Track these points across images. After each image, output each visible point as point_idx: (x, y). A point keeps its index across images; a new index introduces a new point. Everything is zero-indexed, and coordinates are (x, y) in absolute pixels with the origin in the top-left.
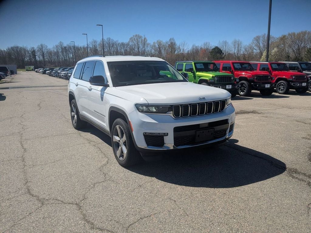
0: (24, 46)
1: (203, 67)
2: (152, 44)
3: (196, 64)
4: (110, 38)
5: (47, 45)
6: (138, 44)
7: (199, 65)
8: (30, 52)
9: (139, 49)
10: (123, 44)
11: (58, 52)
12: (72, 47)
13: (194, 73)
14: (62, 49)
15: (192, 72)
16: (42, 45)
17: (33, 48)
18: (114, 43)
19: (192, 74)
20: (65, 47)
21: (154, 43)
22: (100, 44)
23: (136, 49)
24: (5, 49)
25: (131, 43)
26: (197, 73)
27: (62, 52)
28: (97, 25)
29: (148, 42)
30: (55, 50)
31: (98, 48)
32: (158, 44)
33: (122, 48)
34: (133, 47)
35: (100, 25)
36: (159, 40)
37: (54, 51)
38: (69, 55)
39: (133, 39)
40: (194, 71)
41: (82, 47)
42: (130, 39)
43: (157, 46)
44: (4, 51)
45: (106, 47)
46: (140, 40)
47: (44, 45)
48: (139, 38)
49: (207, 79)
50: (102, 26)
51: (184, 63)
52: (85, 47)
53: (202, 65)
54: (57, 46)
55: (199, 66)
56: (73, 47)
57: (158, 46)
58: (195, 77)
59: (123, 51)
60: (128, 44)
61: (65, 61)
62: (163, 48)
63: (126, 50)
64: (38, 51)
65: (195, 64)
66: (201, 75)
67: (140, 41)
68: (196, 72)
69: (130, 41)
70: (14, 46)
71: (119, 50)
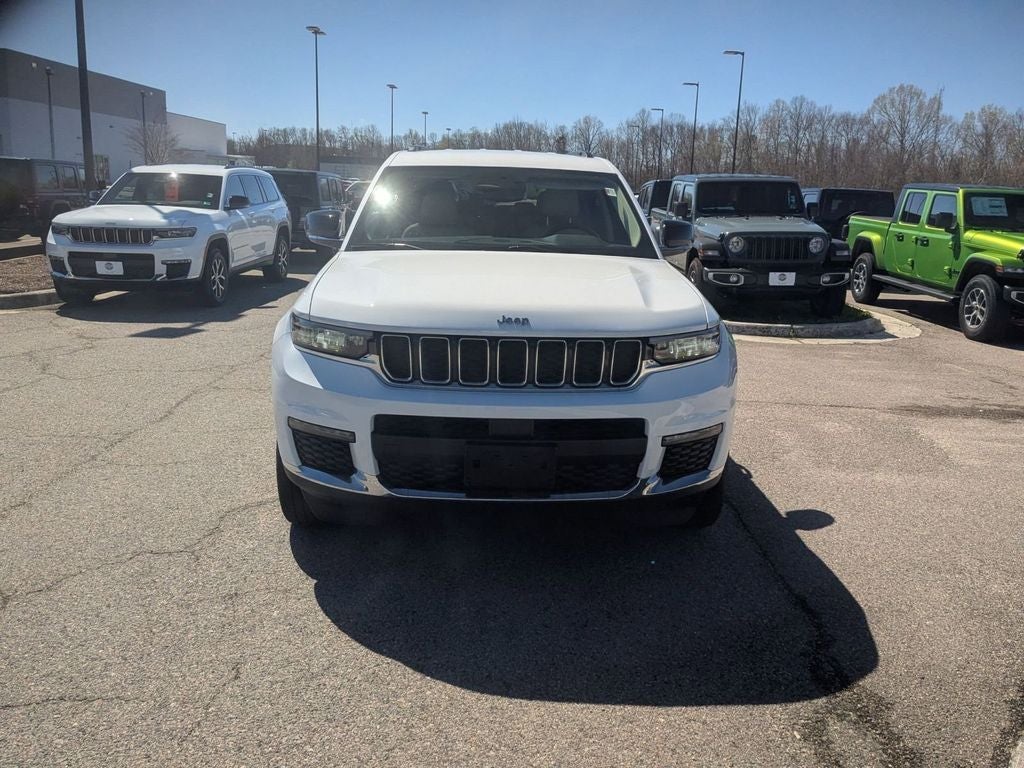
0: (539, 122)
1: (1004, 212)
2: (959, 118)
3: (973, 199)
4: (803, 99)
5: (603, 121)
6: (902, 120)
7: (987, 206)
8: (552, 141)
9: (903, 136)
10: (847, 121)
11: (630, 141)
12: (675, 129)
13: (956, 233)
14: (645, 132)
15: (948, 230)
16: (587, 121)
17: (562, 128)
18: (815, 116)
19: (949, 236)
20: (654, 129)
21: (970, 116)
22: (764, 121)
23: (893, 139)
24: (490, 132)
25: (876, 118)
26: (970, 235)
27: (644, 142)
28: (727, 52)
29: (945, 111)
30: (624, 137)
31: (757, 132)
32: (982, 122)
33: (843, 133)
34: (884, 131)
35: (737, 53)
36: (990, 107)
37: (619, 138)
38: (664, 151)
39: (888, 101)
40: (958, 225)
41: (706, 127)
42: (875, 102)
43: (979, 128)
44: (486, 134)
45: (786, 128)
46: (913, 106)
47: (596, 118)
48: (912, 98)
49: (996, 259)
50: (743, 54)
51: (928, 192)
52: (717, 127)
53: (1001, 202)
54: (630, 126)
55: (981, 207)
56: (677, 127)
57: (986, 127)
58: (959, 247)
59: (843, 145)
60: (865, 121)
61: (648, 170)
62: (1000, 137)
63: (856, 141)
64: (576, 137)
65: (967, 197)
66: (981, 242)
67: (914, 110)
68: (966, 230)
69: (874, 107)
70: (512, 120)
71: (829, 138)
